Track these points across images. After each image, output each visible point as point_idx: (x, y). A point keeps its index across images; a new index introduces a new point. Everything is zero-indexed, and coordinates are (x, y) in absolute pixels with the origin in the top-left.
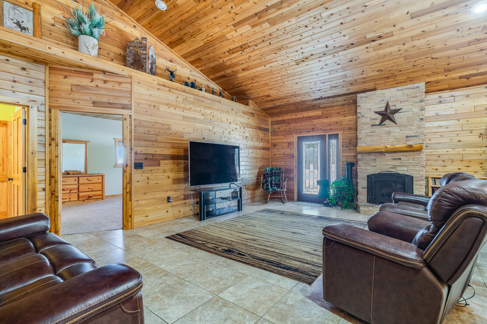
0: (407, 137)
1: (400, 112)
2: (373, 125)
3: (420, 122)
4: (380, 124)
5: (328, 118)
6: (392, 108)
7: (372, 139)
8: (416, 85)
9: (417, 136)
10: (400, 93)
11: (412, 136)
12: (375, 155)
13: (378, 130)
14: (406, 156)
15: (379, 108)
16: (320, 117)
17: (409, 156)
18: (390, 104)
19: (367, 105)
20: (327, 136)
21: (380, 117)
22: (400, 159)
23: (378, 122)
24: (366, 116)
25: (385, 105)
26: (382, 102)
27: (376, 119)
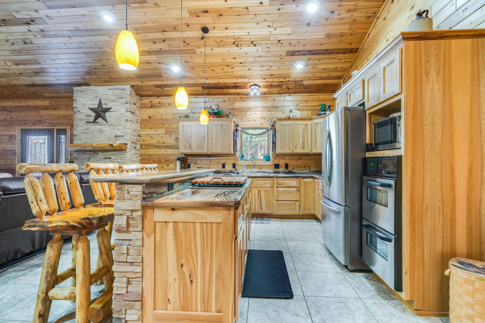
0: (116, 136)
1: (110, 112)
2: (88, 122)
3: (126, 123)
4: (95, 121)
5: (56, 110)
6: (104, 106)
7: (87, 136)
8: (123, 87)
9: (123, 136)
10: (110, 92)
11: (119, 136)
12: (89, 154)
13: (92, 127)
14: (115, 155)
15: (93, 104)
16: (48, 108)
17: (118, 155)
18: (103, 102)
19: (82, 100)
20: (55, 130)
21: (93, 114)
22: (110, 158)
23: (92, 119)
24: (81, 111)
25: (98, 102)
26: (96, 99)
27: (90, 116)
